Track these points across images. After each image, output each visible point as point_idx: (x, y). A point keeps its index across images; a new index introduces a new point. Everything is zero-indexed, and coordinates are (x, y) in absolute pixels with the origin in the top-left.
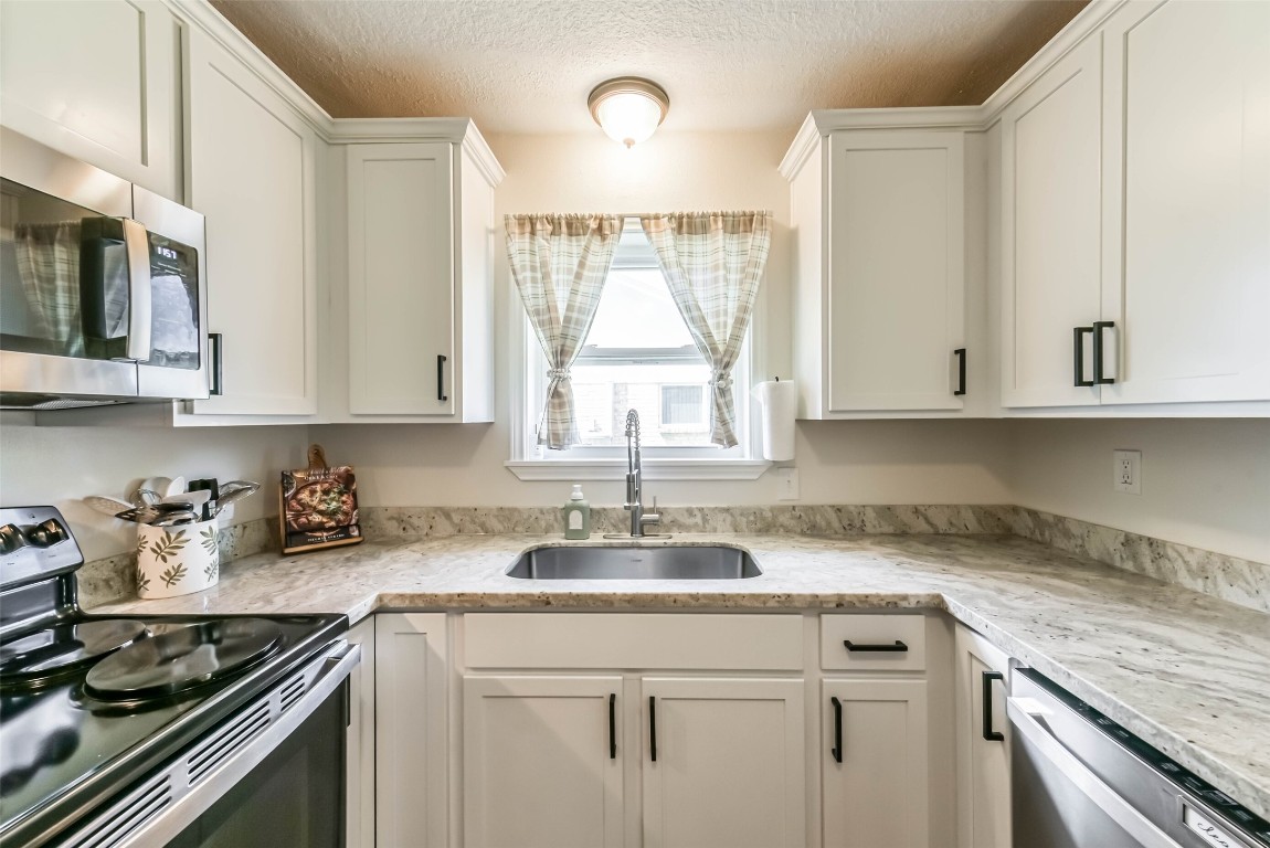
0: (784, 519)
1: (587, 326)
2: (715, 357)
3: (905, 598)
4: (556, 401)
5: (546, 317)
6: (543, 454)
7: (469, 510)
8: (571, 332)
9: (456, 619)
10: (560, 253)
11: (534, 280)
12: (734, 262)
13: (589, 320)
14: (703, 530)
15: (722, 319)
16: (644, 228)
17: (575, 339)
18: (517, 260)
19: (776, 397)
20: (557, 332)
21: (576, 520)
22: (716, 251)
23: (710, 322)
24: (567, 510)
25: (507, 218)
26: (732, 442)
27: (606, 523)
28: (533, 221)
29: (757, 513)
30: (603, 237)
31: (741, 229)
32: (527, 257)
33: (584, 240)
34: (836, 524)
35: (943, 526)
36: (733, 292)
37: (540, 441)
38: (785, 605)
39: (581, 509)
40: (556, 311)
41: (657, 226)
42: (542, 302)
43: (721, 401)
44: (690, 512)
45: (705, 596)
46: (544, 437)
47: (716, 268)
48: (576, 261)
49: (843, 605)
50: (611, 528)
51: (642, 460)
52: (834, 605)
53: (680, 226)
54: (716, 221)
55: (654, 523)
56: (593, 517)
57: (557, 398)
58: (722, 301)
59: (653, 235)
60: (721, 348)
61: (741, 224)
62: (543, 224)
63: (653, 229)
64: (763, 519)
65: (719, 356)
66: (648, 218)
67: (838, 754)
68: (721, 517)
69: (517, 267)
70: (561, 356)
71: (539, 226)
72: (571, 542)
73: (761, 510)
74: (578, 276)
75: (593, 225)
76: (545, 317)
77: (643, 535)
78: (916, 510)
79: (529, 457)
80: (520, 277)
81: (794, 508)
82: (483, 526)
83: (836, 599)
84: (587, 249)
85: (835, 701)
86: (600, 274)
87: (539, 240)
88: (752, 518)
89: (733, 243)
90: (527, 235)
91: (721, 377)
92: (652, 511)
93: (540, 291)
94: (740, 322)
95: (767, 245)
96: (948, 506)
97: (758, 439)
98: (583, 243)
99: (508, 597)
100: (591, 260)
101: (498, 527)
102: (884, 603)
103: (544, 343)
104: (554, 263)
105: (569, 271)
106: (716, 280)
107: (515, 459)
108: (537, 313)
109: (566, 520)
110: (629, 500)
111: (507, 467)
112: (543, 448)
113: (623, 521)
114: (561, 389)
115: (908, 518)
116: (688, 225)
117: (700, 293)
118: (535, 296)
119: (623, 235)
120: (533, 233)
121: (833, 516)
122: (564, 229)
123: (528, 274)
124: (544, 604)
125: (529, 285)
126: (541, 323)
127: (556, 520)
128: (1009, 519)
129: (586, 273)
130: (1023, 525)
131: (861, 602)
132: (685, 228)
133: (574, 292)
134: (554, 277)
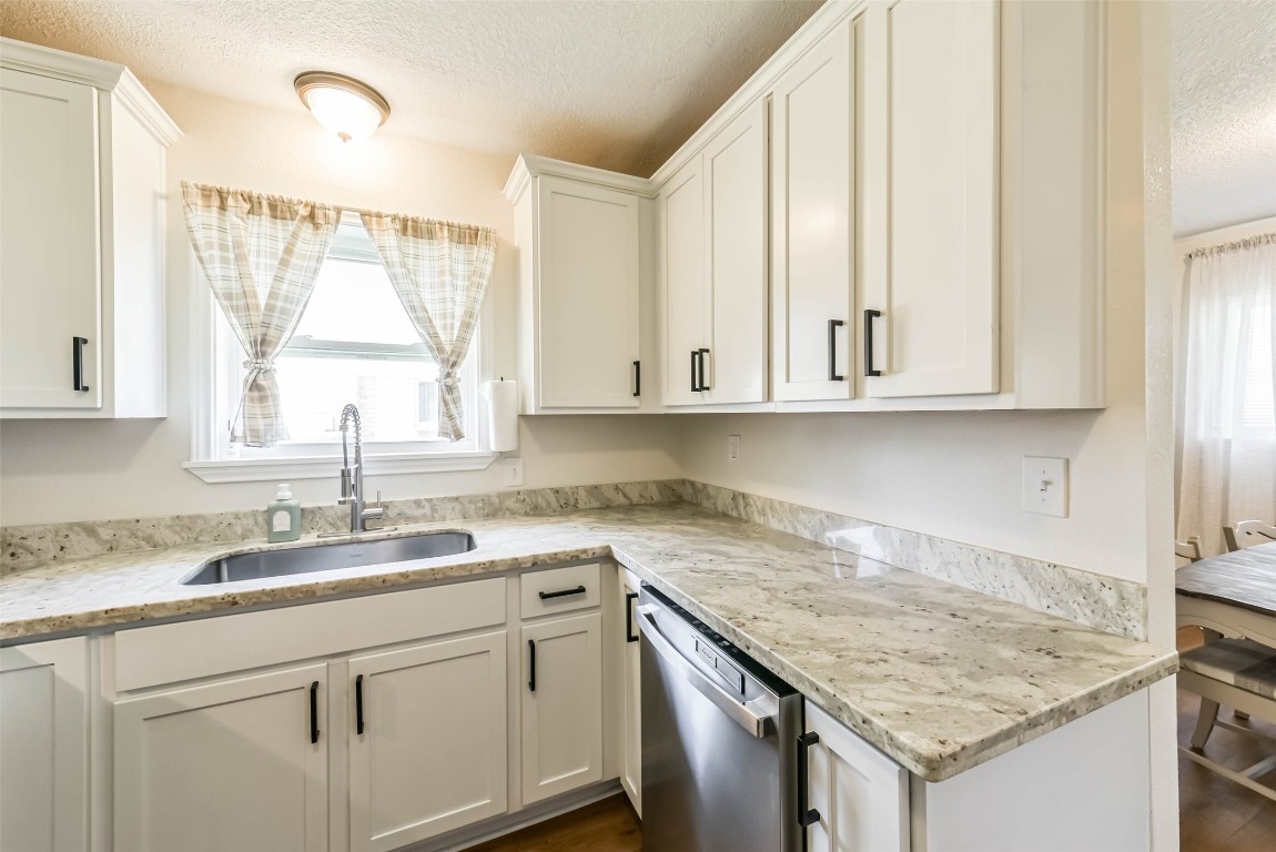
0: (510, 503)
1: (296, 318)
2: (442, 356)
3: (585, 551)
4: (256, 394)
5: (242, 302)
6: (240, 453)
7: (127, 522)
8: (275, 321)
9: (103, 641)
10: (261, 236)
11: (224, 260)
12: (461, 269)
13: (300, 309)
14: (432, 519)
15: (449, 321)
16: (365, 223)
17: (281, 329)
18: (200, 236)
19: (499, 395)
20: (257, 319)
21: (282, 522)
22: (442, 258)
23: (437, 323)
24: (270, 512)
25: (184, 185)
26: (459, 436)
27: (322, 522)
28: (222, 196)
29: (486, 500)
30: (316, 226)
31: (467, 240)
32: (215, 234)
33: (291, 226)
34: (554, 504)
35: (635, 498)
36: (460, 297)
37: (233, 439)
38: (490, 571)
39: (289, 509)
40: (255, 295)
41: (379, 224)
42: (235, 286)
43: (448, 397)
44: (418, 503)
45: (414, 573)
46: (239, 433)
47: (442, 273)
48: (281, 246)
49: (538, 564)
50: (327, 527)
51: (362, 455)
52: (530, 565)
53: (405, 228)
54: (441, 230)
55: (378, 517)
56: (303, 517)
57: (257, 389)
58: (449, 305)
59: (375, 232)
60: (448, 348)
61: (468, 236)
62: (236, 201)
63: (374, 227)
64: (491, 504)
65: (446, 356)
66: (370, 215)
67: (533, 686)
68: (449, 505)
69: (201, 242)
70: (261, 347)
71: (230, 202)
72: (275, 546)
73: (489, 496)
74: (284, 263)
75: (304, 212)
76: (239, 302)
77: (365, 530)
78: (617, 488)
79: (217, 457)
80: (204, 254)
81: (519, 493)
82: (149, 540)
83: (532, 559)
84: (295, 235)
85: (532, 644)
86: (313, 264)
87: (231, 216)
88: (480, 505)
89: (460, 252)
90: (215, 210)
91: (448, 375)
92: (375, 505)
93: (233, 273)
94: (467, 326)
95: (491, 258)
96: (639, 483)
97: (483, 431)
98: (291, 229)
99: (180, 605)
100: (299, 247)
101: (171, 537)
102: (568, 558)
103: (239, 331)
104: (252, 244)
105: (273, 255)
106: (442, 285)
107: (197, 459)
108: (229, 296)
109: (269, 522)
110: (344, 494)
111: (186, 469)
112: (238, 446)
113: (342, 518)
114: (261, 381)
115: (610, 494)
116: (410, 228)
117: (426, 295)
118: (226, 278)
119: (340, 226)
120: (223, 207)
121: (552, 498)
122: (266, 209)
123: (216, 253)
124: (232, 605)
125: (217, 264)
126: (235, 309)
127: (256, 523)
128: (680, 489)
129: (294, 260)
130: (687, 492)
131: (551, 559)
132: (410, 231)
133: (278, 279)
134: (252, 259)
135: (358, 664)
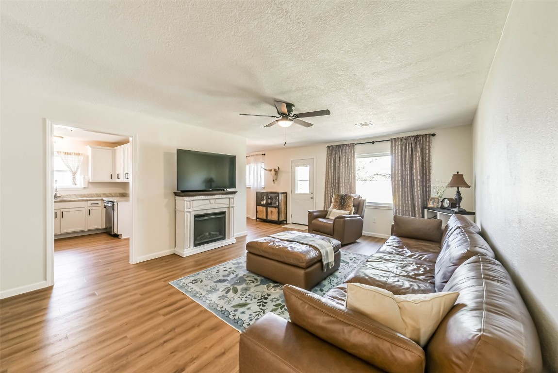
0: (86, 195)
3: (99, 199)
12: (76, 159)
15: (74, 167)
19: (84, 179)
22: (73, 158)
23: (72, 168)
26: (76, 185)
36: (76, 164)
38: (83, 200)
43: (74, 179)
44: (67, 195)
47: (73, 160)
49: (90, 200)
51: (58, 188)
54: (73, 154)
58: (74, 165)
60: (74, 171)
61: (78, 154)
64: (82, 196)
65: (73, 173)
67: (90, 215)
77: (57, 198)
78: (110, 194)
81: (88, 194)
85: (89, 210)
89: (76, 157)
91: (74, 175)
94: (78, 168)
95: (83, 158)
97: (81, 183)
102: (96, 199)
106: (73, 162)
110: (56, 192)
117: (70, 164)
121: (95, 195)
130: (125, 195)
131: (93, 199)
132: (66, 154)
135: (62, 210)
